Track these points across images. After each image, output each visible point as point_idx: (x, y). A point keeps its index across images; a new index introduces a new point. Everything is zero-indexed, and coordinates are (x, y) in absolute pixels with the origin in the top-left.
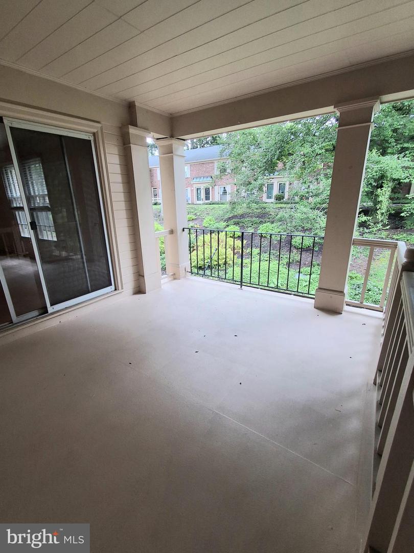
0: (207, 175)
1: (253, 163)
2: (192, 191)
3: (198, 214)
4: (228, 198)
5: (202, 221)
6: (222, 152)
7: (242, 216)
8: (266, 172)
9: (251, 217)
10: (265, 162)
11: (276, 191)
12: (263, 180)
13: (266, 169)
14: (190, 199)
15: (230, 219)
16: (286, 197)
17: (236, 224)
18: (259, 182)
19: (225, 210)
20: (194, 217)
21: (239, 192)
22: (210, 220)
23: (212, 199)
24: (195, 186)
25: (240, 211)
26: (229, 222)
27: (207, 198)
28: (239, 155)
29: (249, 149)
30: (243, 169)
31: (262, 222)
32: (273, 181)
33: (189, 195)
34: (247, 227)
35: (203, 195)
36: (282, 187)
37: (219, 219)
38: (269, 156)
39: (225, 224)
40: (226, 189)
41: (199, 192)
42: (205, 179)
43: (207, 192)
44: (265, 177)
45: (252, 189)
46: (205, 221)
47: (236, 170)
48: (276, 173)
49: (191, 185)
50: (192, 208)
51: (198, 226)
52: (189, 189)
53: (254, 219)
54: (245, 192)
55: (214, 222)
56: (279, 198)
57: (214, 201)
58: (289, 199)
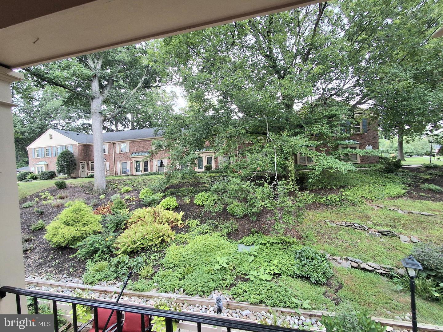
0: (145, 150)
1: (184, 140)
2: (131, 164)
3: (135, 185)
4: (165, 170)
5: (138, 193)
6: (156, 132)
7: (179, 185)
8: (197, 148)
9: (187, 186)
10: (195, 140)
11: (205, 163)
12: (194, 154)
13: (196, 146)
14: (130, 171)
15: (166, 189)
16: (214, 167)
17: (173, 194)
18: (191, 156)
19: (161, 182)
20: (130, 189)
21: (173, 165)
22: (146, 192)
23: (151, 170)
24: (133, 159)
25: (175, 181)
26: (166, 193)
27: (146, 169)
28: (172, 134)
29: (180, 130)
30: (176, 145)
31: (197, 190)
32: (202, 155)
33: (129, 168)
34: (184, 197)
35: (142, 167)
36: (209, 159)
37: (155, 191)
38: (198, 136)
39: (161, 195)
40: (163, 162)
41: (138, 165)
42: (143, 154)
43: (146, 164)
44: (196, 152)
45: (186, 163)
46: (141, 193)
47: (170, 147)
48: (205, 149)
49: (131, 159)
50: (129, 180)
51: (134, 198)
52: (128, 162)
53: (190, 188)
54: (179, 165)
55: (151, 194)
56: (208, 168)
57: (152, 172)
58: (216, 169)
